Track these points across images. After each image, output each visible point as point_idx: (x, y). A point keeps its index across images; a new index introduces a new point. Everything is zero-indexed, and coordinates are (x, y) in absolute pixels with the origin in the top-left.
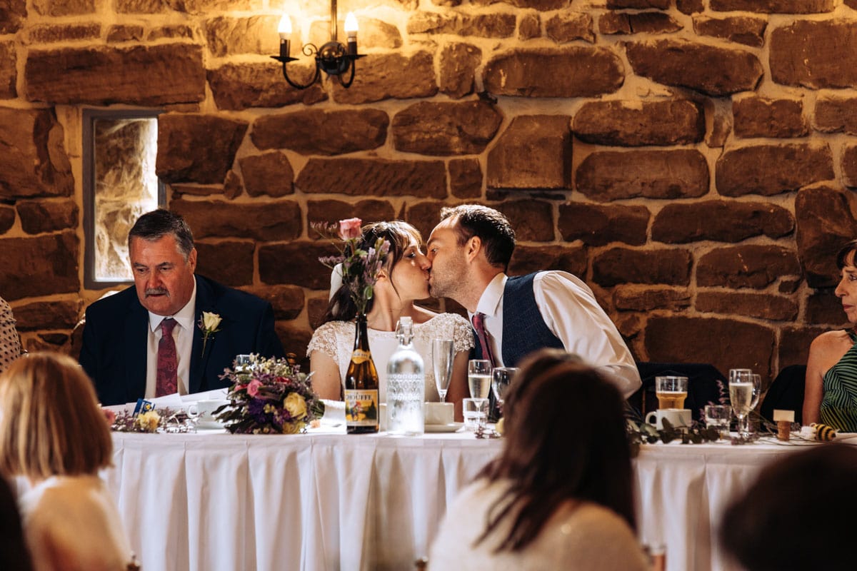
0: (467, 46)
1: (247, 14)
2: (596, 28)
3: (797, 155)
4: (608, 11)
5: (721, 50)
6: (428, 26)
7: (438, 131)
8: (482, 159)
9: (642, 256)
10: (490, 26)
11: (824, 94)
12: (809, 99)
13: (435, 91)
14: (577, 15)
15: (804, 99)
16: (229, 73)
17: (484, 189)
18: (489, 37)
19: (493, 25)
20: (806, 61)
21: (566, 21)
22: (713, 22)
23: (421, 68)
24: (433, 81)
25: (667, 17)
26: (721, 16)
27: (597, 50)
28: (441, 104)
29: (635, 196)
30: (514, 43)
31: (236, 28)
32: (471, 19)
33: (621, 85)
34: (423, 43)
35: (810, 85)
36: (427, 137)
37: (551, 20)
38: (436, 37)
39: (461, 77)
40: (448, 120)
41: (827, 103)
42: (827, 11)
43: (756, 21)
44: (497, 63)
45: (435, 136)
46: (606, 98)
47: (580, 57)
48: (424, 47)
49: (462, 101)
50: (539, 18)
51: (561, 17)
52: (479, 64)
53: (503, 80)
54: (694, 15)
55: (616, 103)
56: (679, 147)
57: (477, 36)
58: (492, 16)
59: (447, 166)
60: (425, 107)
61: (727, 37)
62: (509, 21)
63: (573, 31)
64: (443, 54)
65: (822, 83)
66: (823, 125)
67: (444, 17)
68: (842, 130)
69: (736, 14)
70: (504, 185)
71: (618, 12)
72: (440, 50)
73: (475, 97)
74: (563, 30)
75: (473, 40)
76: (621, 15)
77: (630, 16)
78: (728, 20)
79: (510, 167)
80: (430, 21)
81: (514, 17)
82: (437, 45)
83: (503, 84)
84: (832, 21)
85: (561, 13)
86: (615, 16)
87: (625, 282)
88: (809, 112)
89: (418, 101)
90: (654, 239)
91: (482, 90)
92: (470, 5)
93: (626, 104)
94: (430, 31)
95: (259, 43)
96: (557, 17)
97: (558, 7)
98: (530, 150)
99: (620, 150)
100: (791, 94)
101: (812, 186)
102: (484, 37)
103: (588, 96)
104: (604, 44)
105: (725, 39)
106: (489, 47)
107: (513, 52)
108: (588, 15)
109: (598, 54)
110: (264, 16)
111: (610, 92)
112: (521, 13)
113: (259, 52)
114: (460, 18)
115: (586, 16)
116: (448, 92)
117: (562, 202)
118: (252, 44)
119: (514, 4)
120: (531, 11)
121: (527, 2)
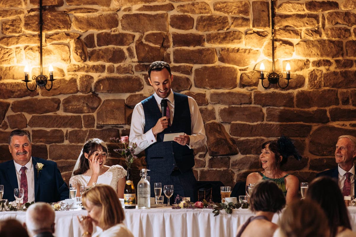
0: (89, 76)
1: (9, 66)
2: (134, 69)
3: (204, 112)
4: (138, 64)
5: (177, 76)
6: (75, 69)
7: (79, 105)
8: (95, 114)
10: (96, 69)
11: (213, 91)
12: (208, 92)
13: (78, 91)
14: (127, 65)
15: (206, 93)
16: (3, 86)
17: (96, 125)
18: (96, 72)
19: (98, 69)
20: (207, 80)
21: (124, 67)
22: (175, 67)
23: (73, 84)
24: (77, 88)
26: (177, 65)
27: (134, 77)
28: (80, 96)
30: (105, 74)
31: (5, 70)
32: (90, 67)
33: (142, 89)
34: (73, 75)
35: (208, 88)
36: (75, 107)
37: (118, 67)
38: (77, 73)
39: (87, 87)
40: (83, 101)
41: (214, 94)
42: (213, 63)
43: (189, 66)
44: (99, 82)
45: (78, 107)
46: (137, 93)
47: (128, 79)
48: (73, 76)
49: (86, 95)
50: (113, 66)
51: (122, 66)
52: (93, 82)
53: (102, 87)
55: (141, 95)
57: (92, 72)
58: (97, 65)
59: (82, 117)
60: (74, 97)
61: (179, 72)
62: (103, 67)
63: (126, 70)
64: (80, 78)
65: (212, 87)
66: (213, 101)
67: (80, 66)
68: (219, 103)
69: (182, 64)
70: (105, 123)
71: (142, 64)
72: (79, 77)
73: (91, 93)
74: (122, 70)
75: (90, 74)
76: (143, 65)
77: (146, 65)
78: (180, 66)
79: (107, 117)
80: (75, 67)
81: (105, 66)
82: (77, 76)
83: (102, 89)
84: (215, 66)
85: (122, 64)
86: (141, 65)
88: (208, 97)
89: (71, 95)
91: (93, 91)
92: (89, 62)
93: (144, 95)
94: (75, 71)
95: (13, 76)
96: (120, 66)
97: (120, 62)
98: (113, 111)
100: (201, 91)
101: (208, 122)
102: (94, 73)
103: (131, 93)
104: (135, 74)
105: (179, 73)
106: (96, 76)
107: (105, 78)
108: (131, 65)
109: (134, 78)
110: (15, 66)
111: (139, 91)
112: (107, 64)
113: (14, 79)
114: (86, 66)
115: (130, 65)
116: (82, 92)
117: (123, 129)
118: (11, 76)
119: (105, 61)
120: (111, 64)
121: (110, 60)
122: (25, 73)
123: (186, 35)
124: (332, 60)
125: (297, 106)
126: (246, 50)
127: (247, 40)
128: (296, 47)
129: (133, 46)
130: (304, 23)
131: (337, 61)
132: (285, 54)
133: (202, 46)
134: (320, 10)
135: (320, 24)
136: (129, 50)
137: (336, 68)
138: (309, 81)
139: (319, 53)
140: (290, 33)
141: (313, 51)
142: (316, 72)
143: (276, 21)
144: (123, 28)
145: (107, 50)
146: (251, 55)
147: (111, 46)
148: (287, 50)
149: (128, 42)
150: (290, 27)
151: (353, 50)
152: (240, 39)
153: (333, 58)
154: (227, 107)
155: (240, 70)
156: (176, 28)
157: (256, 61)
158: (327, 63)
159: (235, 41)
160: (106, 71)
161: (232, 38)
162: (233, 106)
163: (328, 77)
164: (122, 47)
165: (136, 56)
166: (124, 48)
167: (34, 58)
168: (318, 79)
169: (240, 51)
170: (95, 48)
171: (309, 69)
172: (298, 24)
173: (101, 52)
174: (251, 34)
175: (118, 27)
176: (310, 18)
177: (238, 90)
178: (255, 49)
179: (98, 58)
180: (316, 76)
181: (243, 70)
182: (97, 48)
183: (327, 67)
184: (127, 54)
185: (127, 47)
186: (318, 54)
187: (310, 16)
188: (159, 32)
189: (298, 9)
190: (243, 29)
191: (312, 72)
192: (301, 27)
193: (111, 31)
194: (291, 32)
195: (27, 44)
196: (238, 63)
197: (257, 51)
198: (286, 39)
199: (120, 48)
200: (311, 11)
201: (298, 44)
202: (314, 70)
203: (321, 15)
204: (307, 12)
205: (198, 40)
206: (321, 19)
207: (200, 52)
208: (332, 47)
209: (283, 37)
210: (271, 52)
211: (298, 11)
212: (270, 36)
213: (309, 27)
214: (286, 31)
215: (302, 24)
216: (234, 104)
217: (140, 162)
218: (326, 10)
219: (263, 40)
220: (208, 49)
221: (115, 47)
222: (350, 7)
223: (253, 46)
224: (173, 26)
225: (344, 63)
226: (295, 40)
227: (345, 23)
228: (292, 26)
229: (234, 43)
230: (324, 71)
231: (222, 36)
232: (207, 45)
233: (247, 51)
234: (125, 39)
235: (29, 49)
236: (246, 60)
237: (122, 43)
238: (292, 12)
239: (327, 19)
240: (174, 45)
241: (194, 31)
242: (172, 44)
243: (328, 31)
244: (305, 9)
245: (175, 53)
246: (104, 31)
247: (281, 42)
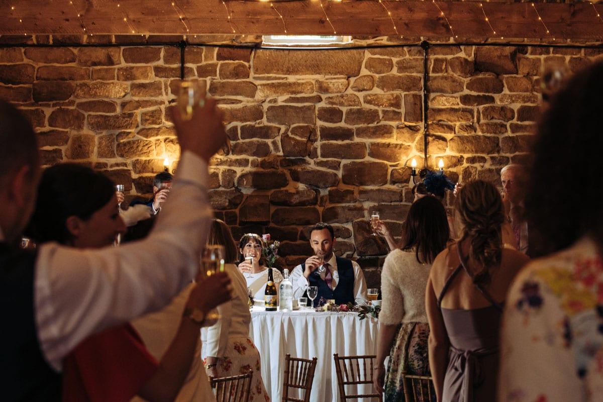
0: (231, 170)
1: (148, 159)
2: (279, 163)
3: (352, 209)
4: (284, 158)
5: (325, 172)
6: (217, 163)
7: (221, 201)
8: (237, 211)
9: (296, 245)
10: (240, 163)
11: (361, 188)
12: (357, 189)
13: (220, 186)
14: (272, 159)
15: (354, 190)
16: (141, 180)
17: (238, 221)
18: (239, 167)
20: (356, 176)
22: (322, 162)
23: (215, 178)
24: (219, 183)
25: (305, 160)
26: (325, 160)
27: (279, 172)
28: (221, 191)
29: (293, 224)
30: (249, 169)
31: (144, 164)
32: (233, 160)
33: (288, 184)
34: (215, 169)
35: (357, 184)
36: (217, 203)
37: (263, 161)
38: (219, 167)
39: (229, 182)
40: (225, 197)
41: (363, 190)
42: (363, 158)
43: (337, 161)
44: (243, 176)
45: (220, 202)
46: (282, 189)
47: (273, 174)
48: (215, 171)
49: (229, 190)
50: (258, 160)
51: (266, 160)
52: (236, 176)
53: (245, 182)
54: (315, 159)
55: (287, 191)
56: (309, 207)
57: (235, 166)
58: (240, 159)
59: (224, 213)
60: (216, 192)
61: (327, 167)
62: (247, 161)
63: (271, 165)
64: (222, 173)
65: (361, 184)
66: (362, 199)
67: (223, 160)
68: (368, 200)
69: (330, 159)
70: (248, 220)
71: (287, 158)
72: (221, 171)
73: (233, 188)
74: (266, 165)
75: (233, 168)
76: (289, 159)
78: (327, 161)
79: (250, 214)
80: (217, 161)
81: (248, 160)
82: (220, 170)
83: (245, 184)
84: (364, 162)
85: (266, 158)
86: (286, 160)
87: (290, 255)
88: (356, 194)
89: (213, 190)
90: (300, 239)
91: (236, 186)
92: (232, 155)
93: (290, 191)
94: (217, 165)
95: (153, 169)
96: (265, 160)
97: (265, 156)
99: (287, 207)
100: (350, 188)
101: (356, 221)
102: (237, 167)
103: (275, 188)
104: (280, 170)
106: (239, 171)
107: (249, 172)
110: (154, 159)
111: (284, 187)
112: (251, 158)
113: (153, 172)
114: (229, 160)
115: (275, 160)
116: (224, 187)
118: (150, 170)
119: (249, 155)
120: (255, 157)
121: (254, 154)
122: (165, 167)
123: (335, 129)
124: (486, 156)
126: (397, 145)
127: (399, 135)
128: (450, 142)
129: (278, 139)
130: (458, 118)
131: (492, 158)
132: (438, 150)
133: (351, 140)
134: (476, 104)
135: (475, 118)
136: (274, 143)
137: (491, 165)
138: (463, 179)
139: (474, 150)
140: (444, 128)
141: (468, 147)
142: (471, 169)
143: (429, 115)
144: (269, 120)
145: (251, 143)
146: (402, 150)
147: (255, 139)
148: (440, 146)
149: (273, 135)
150: (444, 121)
151: (509, 146)
152: (391, 133)
153: (488, 154)
154: (376, 204)
155: (391, 166)
156: (324, 121)
157: (407, 156)
158: (483, 160)
159: (386, 135)
160: (250, 165)
161: (383, 132)
162: (383, 203)
163: (483, 175)
164: (267, 140)
165: (281, 150)
166: (269, 141)
167: (175, 150)
168: (472, 177)
169: (391, 146)
170: (238, 141)
171: (463, 166)
172: (452, 119)
173: (244, 145)
174: (403, 128)
175: (263, 120)
176: (465, 113)
177: (388, 186)
178: (406, 144)
179: (241, 152)
180: (471, 173)
181: (393, 166)
182: (241, 141)
183: (482, 164)
184: (272, 148)
185: (273, 140)
186: (472, 151)
187: (464, 110)
188: (306, 125)
189: (451, 103)
190: (394, 124)
191: (466, 169)
192: (455, 121)
193: (256, 124)
194: (445, 127)
195: (167, 137)
196: (389, 159)
197: (409, 146)
198: (439, 134)
199: (265, 142)
200: (466, 105)
201: (451, 139)
202: (468, 167)
203: (476, 110)
204: (461, 106)
205: (347, 134)
206: (475, 114)
207: (348, 146)
208: (487, 143)
209: (437, 132)
210: (423, 147)
211: (451, 105)
212: (422, 131)
213: (464, 123)
214: (439, 126)
215: (457, 119)
216: (383, 201)
217: (284, 261)
218: (482, 105)
219: (416, 134)
220: (357, 144)
221: (260, 140)
222: (507, 102)
223: (405, 141)
224: (320, 119)
225: (500, 160)
226: (449, 136)
227: (501, 118)
228: (446, 120)
229: (385, 137)
230: (479, 168)
231: (372, 130)
232: (357, 140)
233: (398, 147)
234: (270, 132)
235: (169, 142)
236: (397, 155)
237: (268, 137)
238: (446, 105)
239: (483, 114)
240: (321, 138)
241: (342, 124)
242: (319, 138)
243: (483, 126)
244: (460, 103)
245: (323, 147)
246: (248, 123)
247: (434, 137)
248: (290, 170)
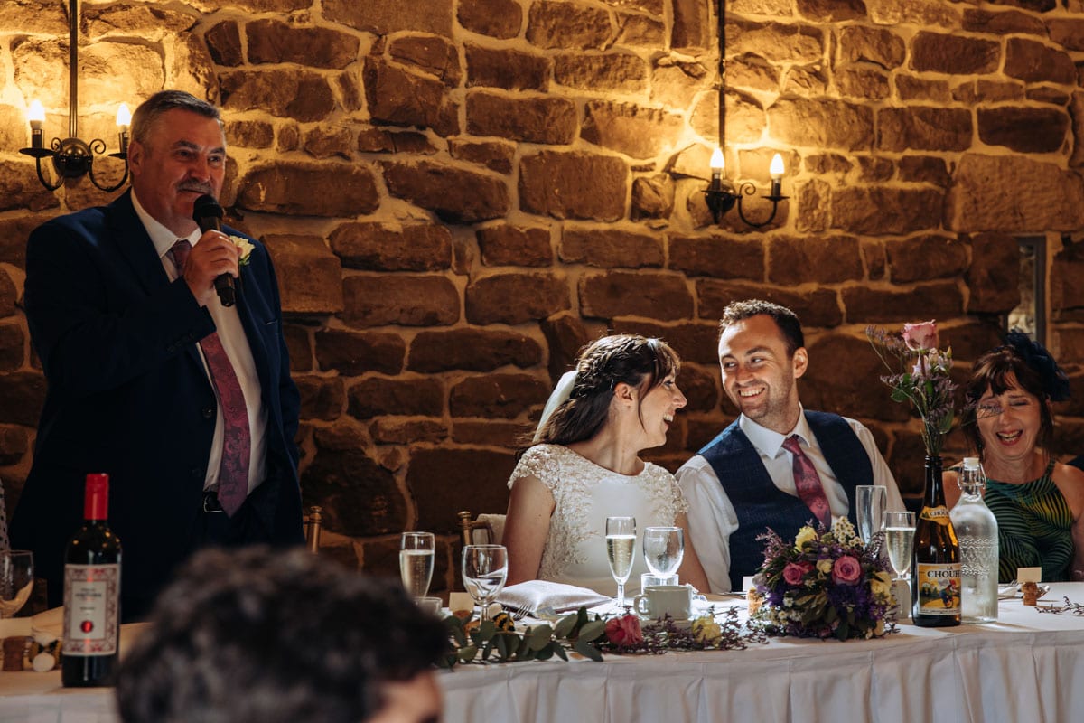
2: (355, 144)
3: (545, 284)
4: (371, 127)
9: (400, 384)
10: (245, 134)
11: (570, 225)
12: (555, 228)
14: (340, 129)
15: (551, 229)
18: (245, 146)
19: (250, 134)
20: (557, 191)
21: (328, 134)
22: (470, 146)
25: (425, 138)
26: (478, 140)
27: (357, 168)
29: (391, 323)
30: (271, 155)
32: (227, 125)
33: (378, 206)
35: (560, 215)
37: (312, 132)
41: (573, 233)
42: (568, 143)
43: (507, 148)
44: (255, 175)
46: (363, 219)
47: (342, 173)
50: (297, 129)
51: (322, 130)
52: (237, 175)
53: (263, 194)
54: (450, 138)
55: (377, 225)
56: (431, 274)
57: (232, 144)
58: (249, 123)
61: (483, 161)
62: (267, 130)
63: (336, 146)
65: (571, 215)
66: (569, 255)
68: (583, 261)
69: (492, 140)
71: (381, 128)
74: (323, 145)
76: (385, 132)
77: (392, 134)
78: (485, 145)
79: (288, 289)
81: (271, 127)
83: (262, 199)
84: (574, 153)
85: (322, 125)
86: (379, 133)
87: (383, 413)
88: (555, 241)
90: (409, 369)
91: (232, 204)
93: (387, 226)
96: (317, 129)
97: (318, 120)
98: (309, 271)
99: (373, 274)
100: (542, 223)
102: (238, 146)
103: (344, 217)
104: (359, 162)
105: (482, 165)
106: (244, 158)
107: (273, 164)
108: (350, 129)
109: (358, 172)
111: (367, 213)
112: (279, 123)
115: (347, 131)
117: (319, 329)
119: (272, 112)
120: (289, 121)
121: (288, 111)
123: (504, 53)
124: (851, 158)
125: (772, 279)
126: (651, 112)
127: (658, 85)
128: (770, 113)
129: (357, 72)
130: (791, 50)
131: (863, 160)
132: (748, 132)
133: (542, 91)
134: (829, 18)
135: (827, 56)
136: (345, 81)
137: (860, 179)
138: (800, 211)
139: (824, 136)
140: (758, 73)
141: (810, 129)
142: (817, 188)
143: (729, 35)
144: (327, 14)
145: (280, 75)
146: (665, 127)
147: (288, 67)
148: (752, 121)
149: (343, 56)
150: (757, 56)
151: (895, 132)
152: (639, 78)
153: (851, 150)
154: (604, 273)
155: (634, 169)
156: (473, 31)
157: (674, 144)
158: (842, 164)
159: (630, 83)
160: (276, 142)
161: (621, 72)
162: (619, 271)
163: (841, 203)
164: (323, 73)
165: (365, 104)
166: (331, 76)
167: (48, 79)
168: (820, 207)
169: (640, 113)
170: (241, 68)
171: (798, 177)
172: (778, 50)
173: (260, 81)
174: (668, 66)
175: (311, 9)
176: (806, 37)
177: (626, 225)
178: (673, 111)
179: (253, 103)
180: (817, 198)
181: (641, 169)
182: (248, 68)
183: (840, 175)
184: (338, 95)
185: (340, 72)
186: (820, 139)
187: (807, 31)
188: (431, 35)
189: (778, 9)
190: (644, 52)
191: (807, 185)
192: (784, 58)
193: (291, 19)
194: (762, 71)
195: (20, 32)
196: (629, 146)
197: (679, 117)
198: (747, 89)
199: (319, 75)
200: (808, 19)
201: (774, 106)
202: (812, 181)
203: (829, 32)
204: (797, 18)
205: (533, 74)
206: (828, 43)
207: (541, 106)
208: (853, 122)
209: (742, 84)
210: (716, 123)
211: (777, 15)
212: (711, 78)
213: (802, 63)
214: (749, 68)
215: (787, 52)
216: (622, 266)
217: (366, 433)
218: (840, 20)
219: (695, 87)
220: (561, 102)
221: (304, 70)
222: (894, 17)
223: (670, 103)
224: (464, 22)
225: (878, 166)
226: (768, 96)
227: (880, 59)
228: (761, 54)
229: (626, 87)
230: (835, 186)
231: (595, 67)
232: (554, 89)
233: (656, 117)
234: (335, 47)
235: (30, 49)
236: (653, 140)
237: (327, 64)
238: (765, 14)
239: (842, 44)
240: (471, 78)
241: (518, 44)
242: (464, 76)
243: (842, 77)
244: (795, 11)
245: (472, 102)
246: (270, 15)
247: (737, 97)
248: (383, 164)
